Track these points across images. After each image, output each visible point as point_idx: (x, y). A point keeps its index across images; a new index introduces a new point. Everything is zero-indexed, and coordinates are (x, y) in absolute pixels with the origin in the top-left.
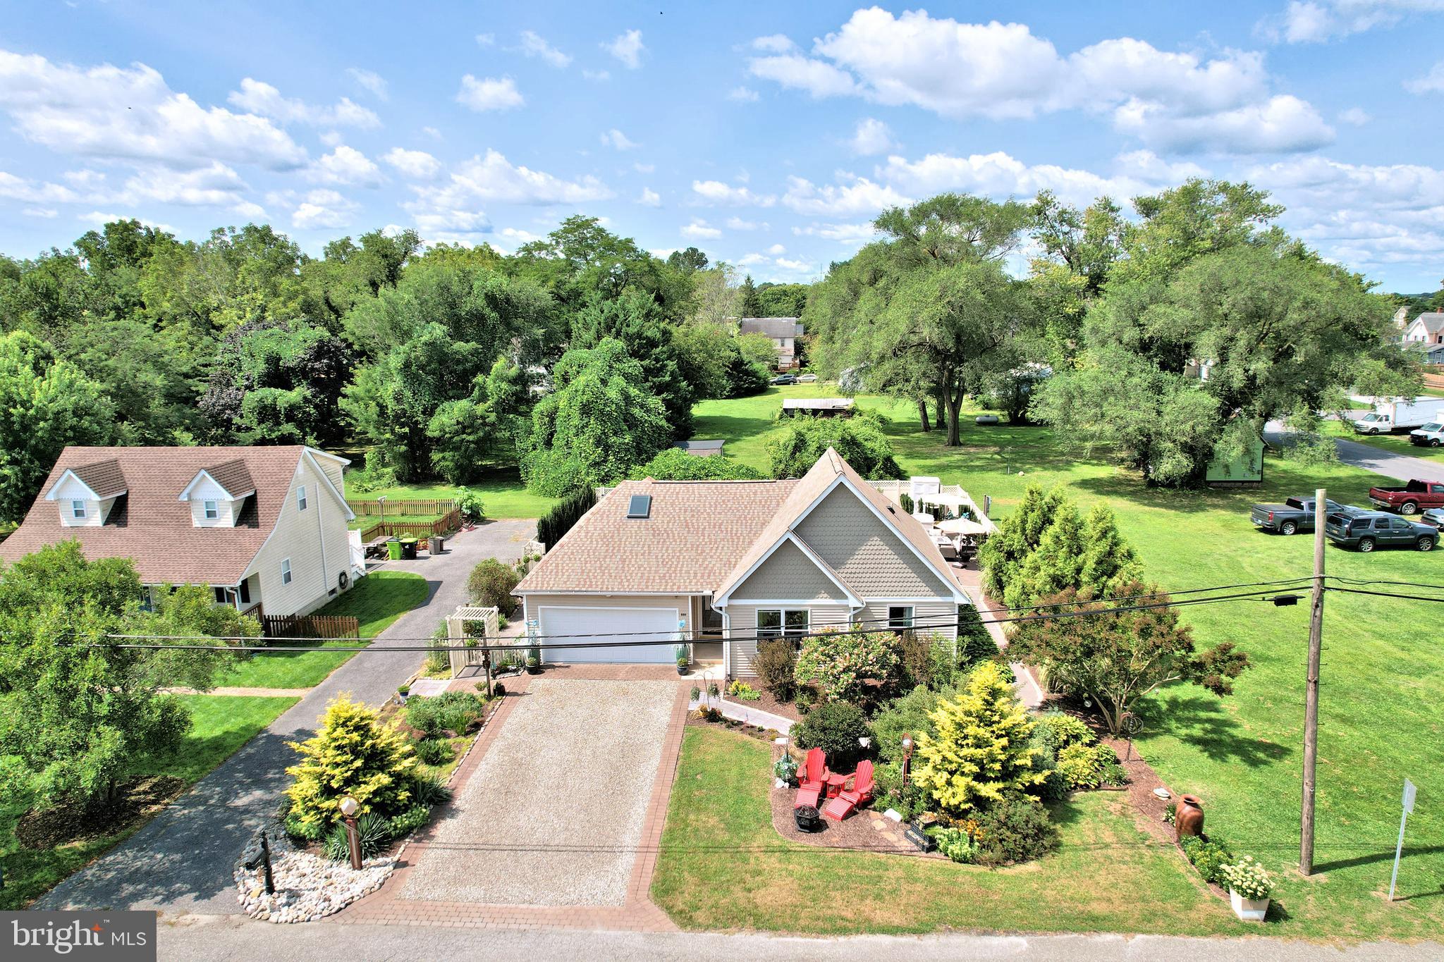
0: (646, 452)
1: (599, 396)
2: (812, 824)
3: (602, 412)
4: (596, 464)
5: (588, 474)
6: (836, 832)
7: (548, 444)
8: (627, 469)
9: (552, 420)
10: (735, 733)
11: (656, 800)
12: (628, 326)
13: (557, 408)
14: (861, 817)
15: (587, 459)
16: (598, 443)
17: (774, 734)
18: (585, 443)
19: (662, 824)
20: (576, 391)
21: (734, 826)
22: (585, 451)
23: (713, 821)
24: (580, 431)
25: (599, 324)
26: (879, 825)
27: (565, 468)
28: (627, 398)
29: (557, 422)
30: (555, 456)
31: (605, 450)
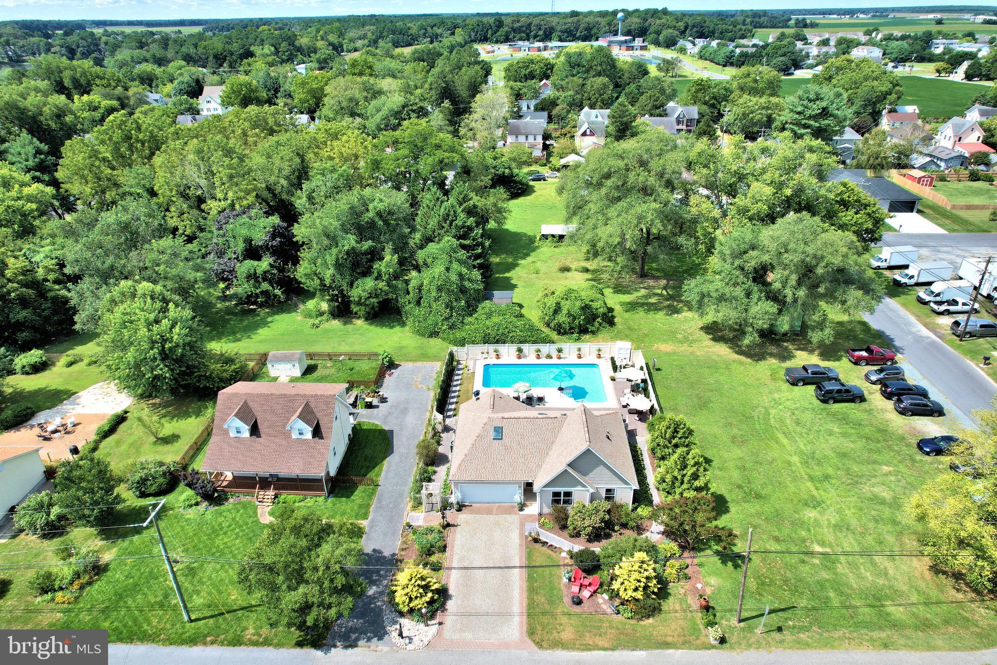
0: (472, 307)
1: (448, 280)
2: (578, 602)
3: (448, 289)
4: (447, 319)
5: (442, 325)
6: (586, 604)
7: (418, 303)
8: (463, 320)
9: (420, 291)
10: (545, 549)
11: (521, 588)
13: (423, 284)
14: (594, 597)
15: (441, 316)
16: (447, 306)
17: (560, 550)
18: (439, 307)
19: (525, 602)
21: (551, 602)
22: (440, 311)
23: (543, 600)
24: (436, 300)
26: (600, 601)
27: (430, 322)
28: (461, 276)
29: (423, 292)
30: (423, 313)
31: (451, 310)
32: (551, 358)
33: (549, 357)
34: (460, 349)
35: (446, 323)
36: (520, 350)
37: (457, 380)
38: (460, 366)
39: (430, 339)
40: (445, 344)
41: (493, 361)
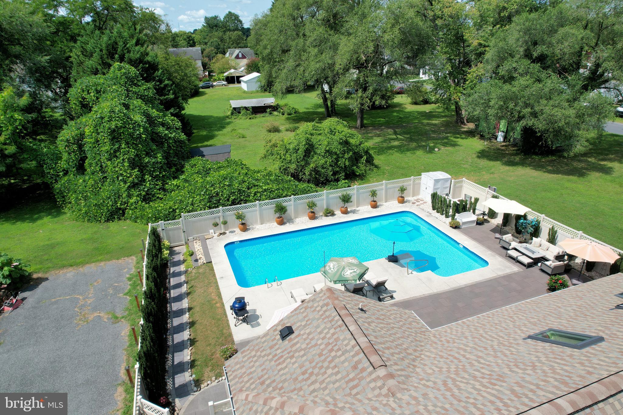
0: (175, 165)
3: (131, 135)
4: (134, 185)
5: (130, 196)
7: (81, 169)
8: (163, 185)
9: (80, 147)
12: (129, 52)
13: (82, 136)
15: (125, 182)
16: (133, 164)
20: (102, 118)
22: (122, 175)
24: (113, 155)
25: (101, 50)
27: (104, 194)
28: (150, 120)
29: (86, 148)
30: (91, 182)
31: (141, 171)
32: (333, 214)
33: (329, 213)
34: (170, 225)
35: (135, 192)
36: (281, 209)
37: (179, 285)
38: (177, 258)
39: (111, 224)
40: (139, 226)
41: (238, 236)
